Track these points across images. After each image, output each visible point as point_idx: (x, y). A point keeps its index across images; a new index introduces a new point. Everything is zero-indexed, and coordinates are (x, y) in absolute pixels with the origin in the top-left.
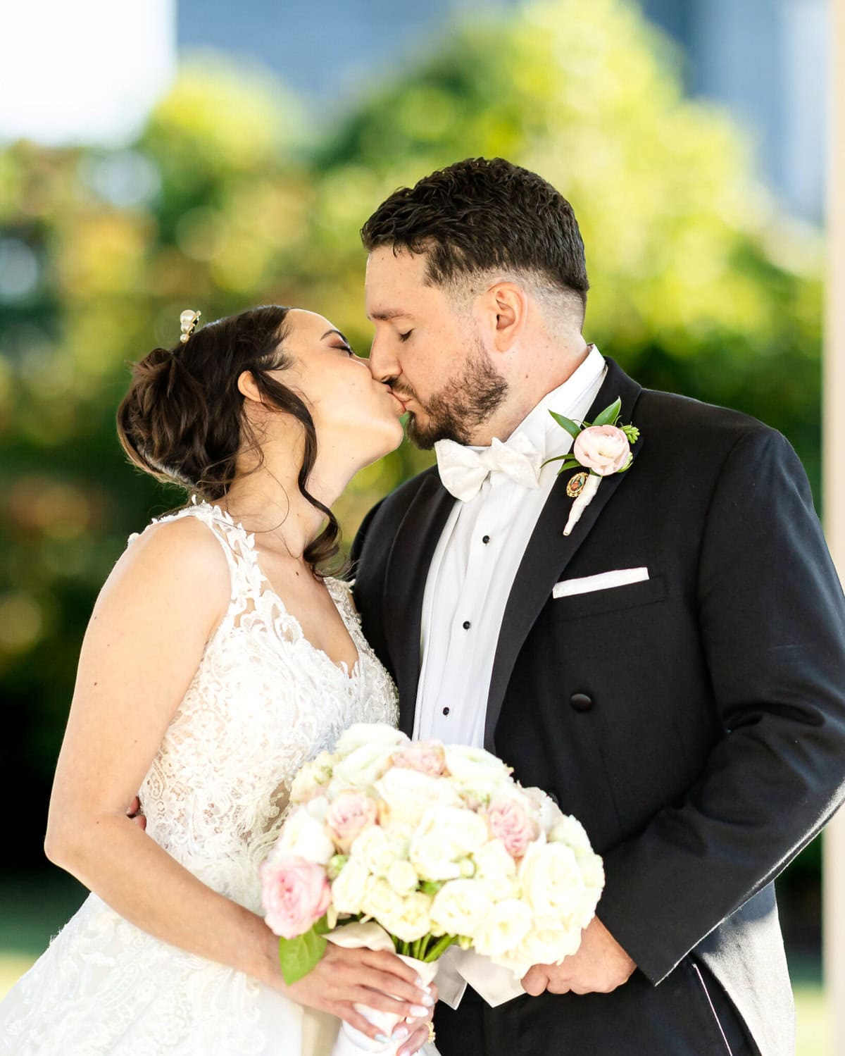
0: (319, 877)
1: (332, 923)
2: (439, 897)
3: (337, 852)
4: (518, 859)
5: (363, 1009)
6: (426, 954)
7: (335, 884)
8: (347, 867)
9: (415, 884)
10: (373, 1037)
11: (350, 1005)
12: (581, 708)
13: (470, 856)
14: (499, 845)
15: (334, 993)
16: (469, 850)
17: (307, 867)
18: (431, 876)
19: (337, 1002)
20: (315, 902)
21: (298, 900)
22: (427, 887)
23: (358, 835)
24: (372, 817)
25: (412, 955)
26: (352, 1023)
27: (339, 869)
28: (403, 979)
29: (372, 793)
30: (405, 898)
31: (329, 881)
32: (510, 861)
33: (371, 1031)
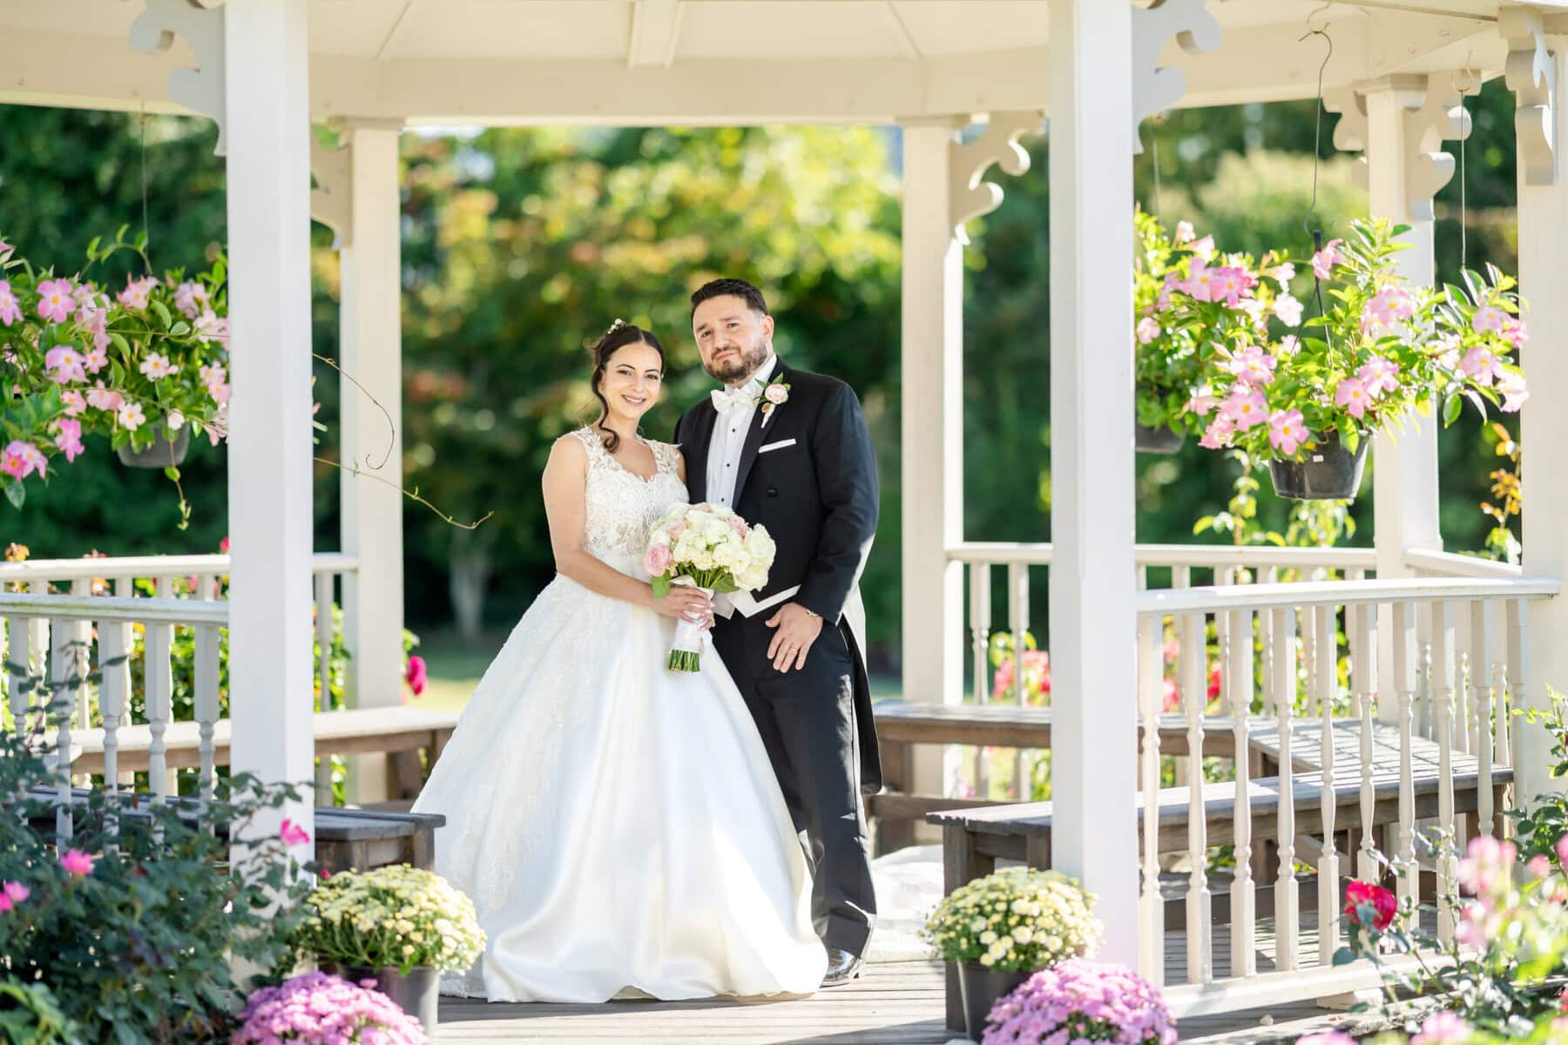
0: (667, 551)
1: (673, 572)
2: (715, 551)
3: (673, 540)
4: (743, 537)
5: (687, 613)
6: (710, 584)
7: (675, 552)
8: (678, 545)
9: (705, 546)
10: (691, 623)
11: (682, 611)
12: (771, 495)
13: (725, 536)
14: (735, 531)
15: (675, 607)
16: (725, 533)
17: (664, 547)
18: (712, 542)
19: (676, 611)
20: (666, 559)
21: (660, 559)
22: (710, 547)
23: (681, 534)
24: (685, 526)
25: (703, 586)
26: (683, 619)
27: (675, 546)
28: (701, 597)
29: (685, 519)
30: (702, 554)
31: (671, 551)
32: (740, 538)
33: (690, 620)
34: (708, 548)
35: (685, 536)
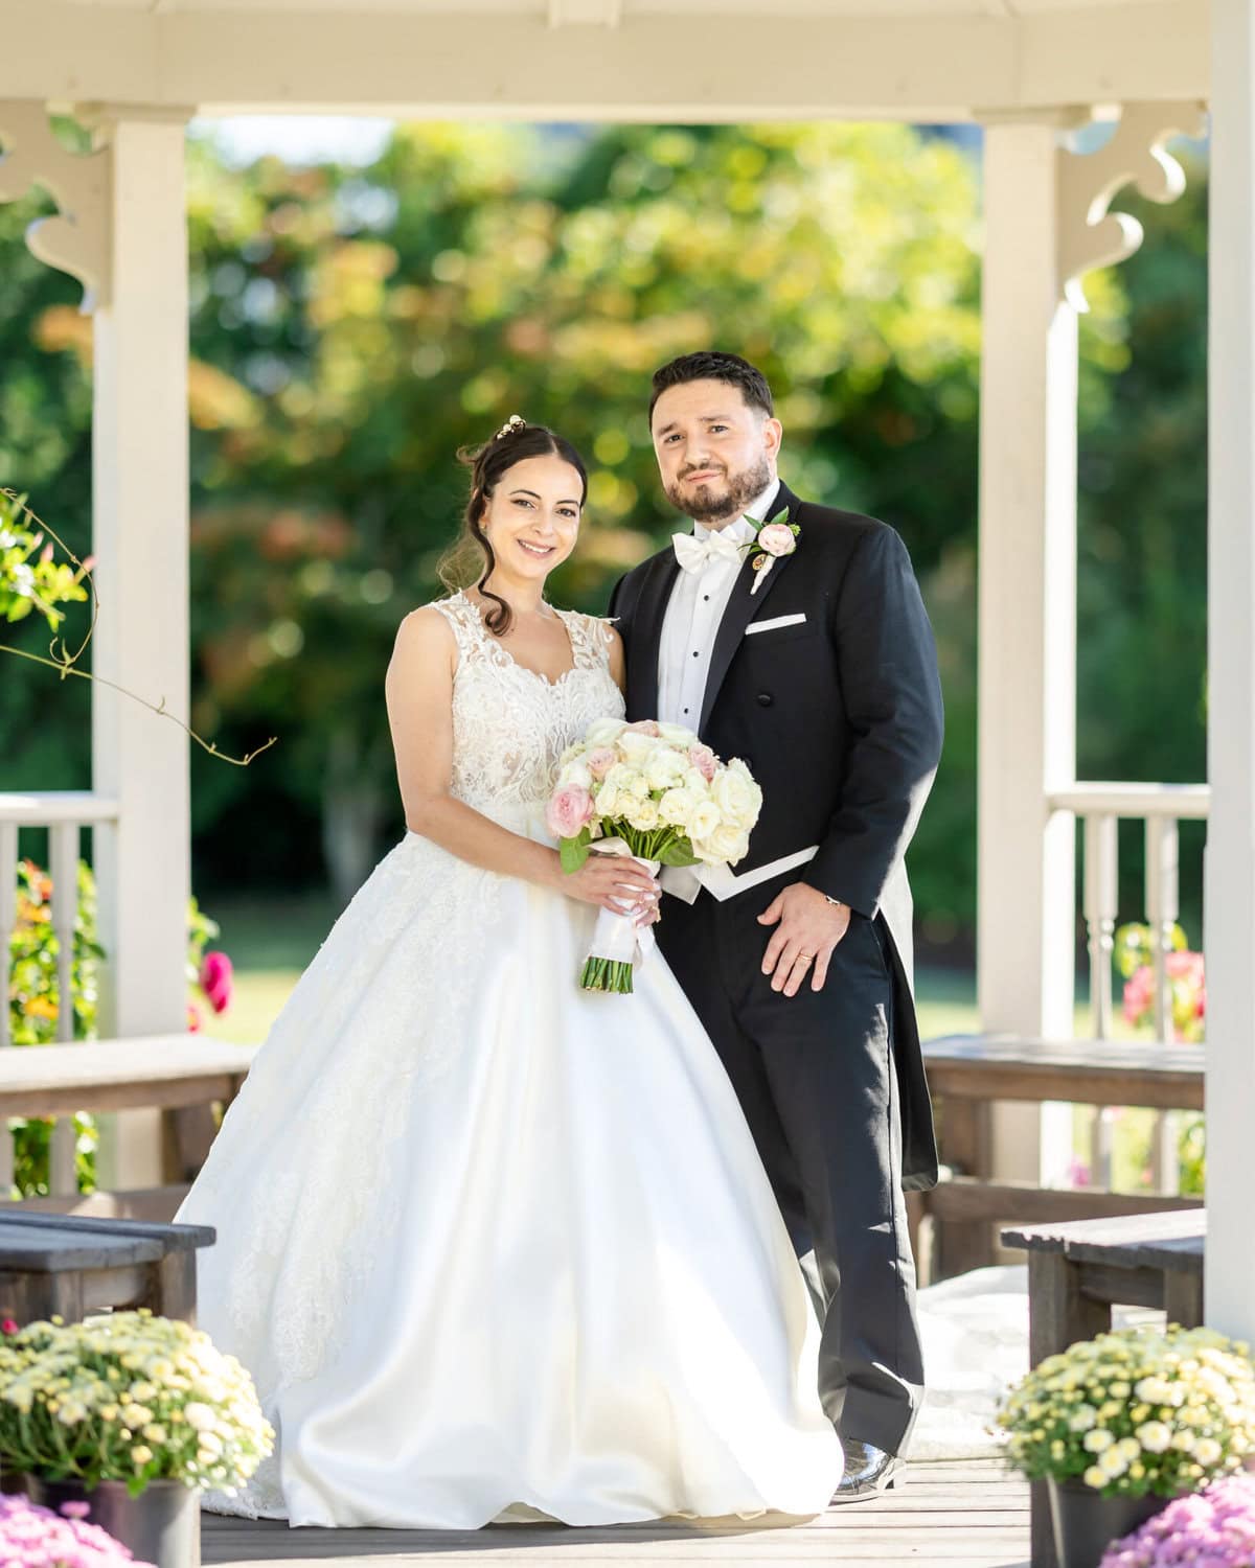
0: (585, 797)
1: (594, 832)
2: (663, 801)
3: (595, 780)
4: (710, 780)
5: (615, 898)
6: (654, 853)
7: (597, 800)
8: (604, 789)
9: (647, 792)
10: (622, 914)
11: (607, 896)
12: (763, 704)
13: (680, 776)
14: (697, 768)
15: (596, 889)
16: (681, 772)
17: (580, 790)
18: (658, 786)
19: (599, 895)
20: (584, 810)
21: (572, 810)
22: (655, 794)
23: (608, 770)
24: (616, 758)
25: (643, 856)
26: (608, 907)
27: (598, 789)
28: (639, 874)
29: (617, 746)
30: (642, 803)
31: (592, 798)
32: (704, 780)
33: (620, 911)
34: (651, 795)
35: (616, 773)
